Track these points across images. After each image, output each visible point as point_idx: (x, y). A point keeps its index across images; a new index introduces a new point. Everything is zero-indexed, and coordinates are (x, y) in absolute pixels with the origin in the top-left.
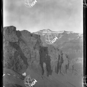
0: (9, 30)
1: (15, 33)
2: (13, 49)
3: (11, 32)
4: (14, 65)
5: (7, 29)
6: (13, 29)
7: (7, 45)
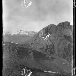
0: (64, 25)
1: (69, 28)
2: (68, 42)
3: (66, 27)
4: (69, 56)
5: (62, 24)
6: (67, 24)
7: (63, 38)
